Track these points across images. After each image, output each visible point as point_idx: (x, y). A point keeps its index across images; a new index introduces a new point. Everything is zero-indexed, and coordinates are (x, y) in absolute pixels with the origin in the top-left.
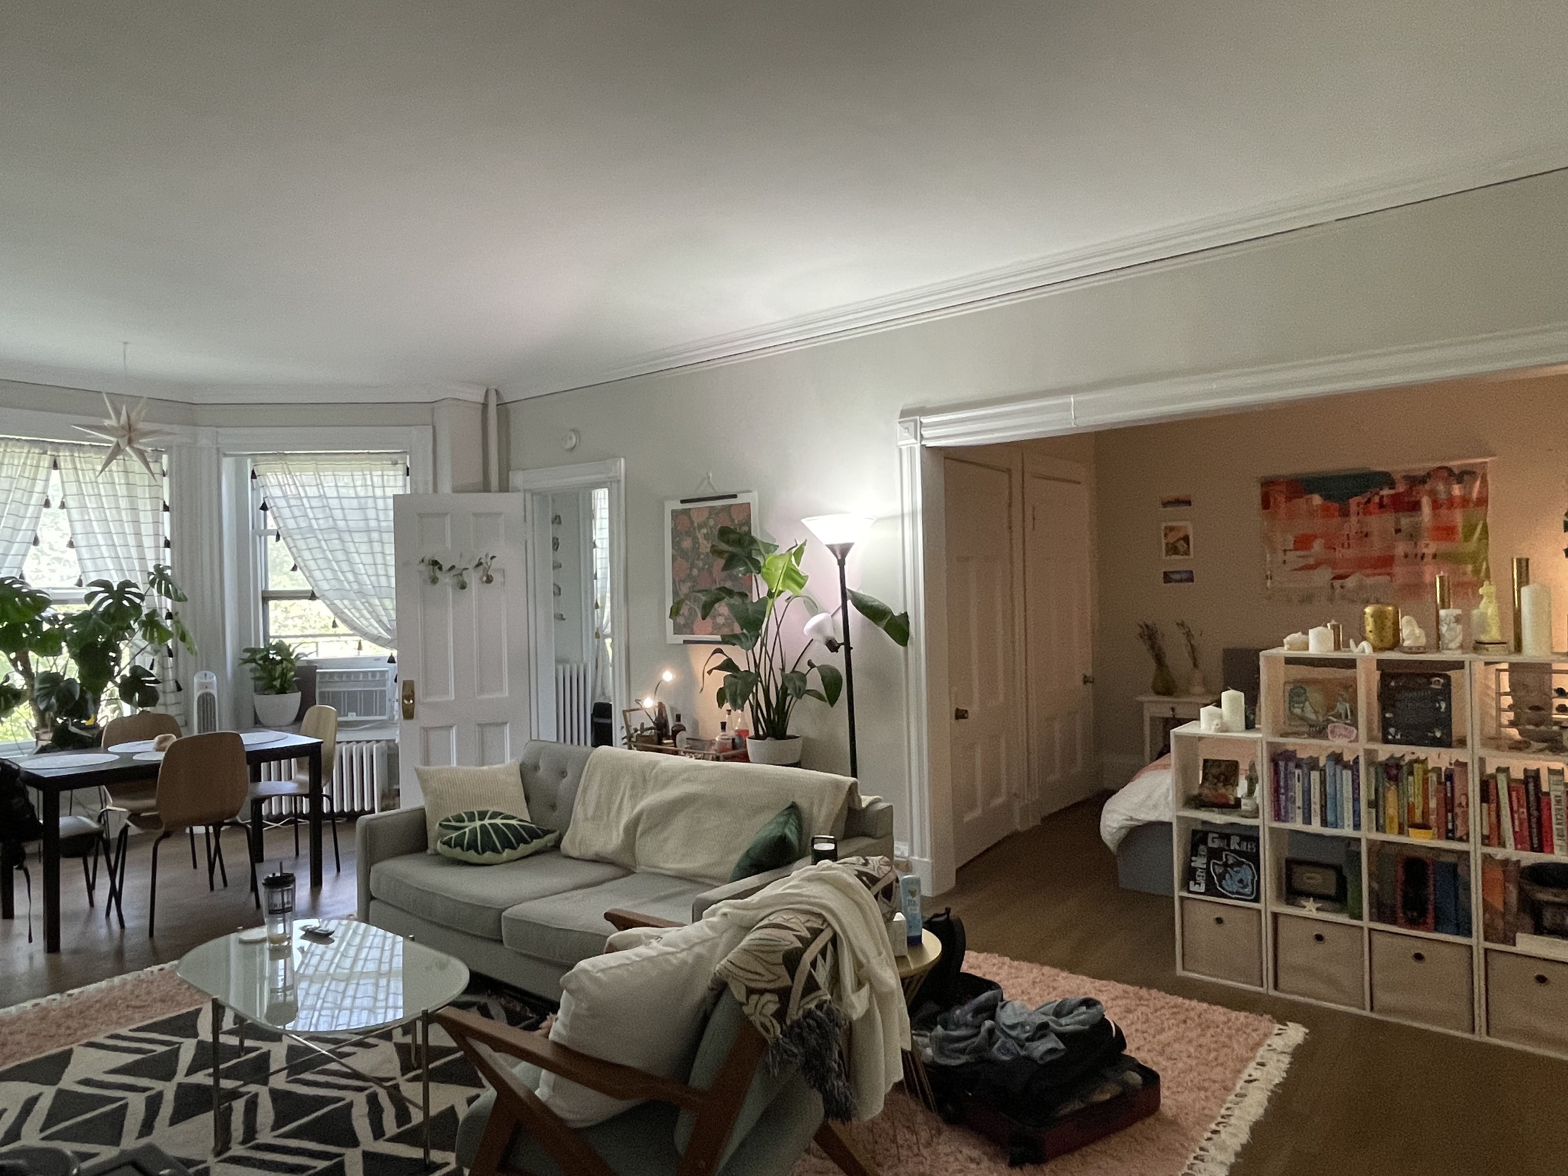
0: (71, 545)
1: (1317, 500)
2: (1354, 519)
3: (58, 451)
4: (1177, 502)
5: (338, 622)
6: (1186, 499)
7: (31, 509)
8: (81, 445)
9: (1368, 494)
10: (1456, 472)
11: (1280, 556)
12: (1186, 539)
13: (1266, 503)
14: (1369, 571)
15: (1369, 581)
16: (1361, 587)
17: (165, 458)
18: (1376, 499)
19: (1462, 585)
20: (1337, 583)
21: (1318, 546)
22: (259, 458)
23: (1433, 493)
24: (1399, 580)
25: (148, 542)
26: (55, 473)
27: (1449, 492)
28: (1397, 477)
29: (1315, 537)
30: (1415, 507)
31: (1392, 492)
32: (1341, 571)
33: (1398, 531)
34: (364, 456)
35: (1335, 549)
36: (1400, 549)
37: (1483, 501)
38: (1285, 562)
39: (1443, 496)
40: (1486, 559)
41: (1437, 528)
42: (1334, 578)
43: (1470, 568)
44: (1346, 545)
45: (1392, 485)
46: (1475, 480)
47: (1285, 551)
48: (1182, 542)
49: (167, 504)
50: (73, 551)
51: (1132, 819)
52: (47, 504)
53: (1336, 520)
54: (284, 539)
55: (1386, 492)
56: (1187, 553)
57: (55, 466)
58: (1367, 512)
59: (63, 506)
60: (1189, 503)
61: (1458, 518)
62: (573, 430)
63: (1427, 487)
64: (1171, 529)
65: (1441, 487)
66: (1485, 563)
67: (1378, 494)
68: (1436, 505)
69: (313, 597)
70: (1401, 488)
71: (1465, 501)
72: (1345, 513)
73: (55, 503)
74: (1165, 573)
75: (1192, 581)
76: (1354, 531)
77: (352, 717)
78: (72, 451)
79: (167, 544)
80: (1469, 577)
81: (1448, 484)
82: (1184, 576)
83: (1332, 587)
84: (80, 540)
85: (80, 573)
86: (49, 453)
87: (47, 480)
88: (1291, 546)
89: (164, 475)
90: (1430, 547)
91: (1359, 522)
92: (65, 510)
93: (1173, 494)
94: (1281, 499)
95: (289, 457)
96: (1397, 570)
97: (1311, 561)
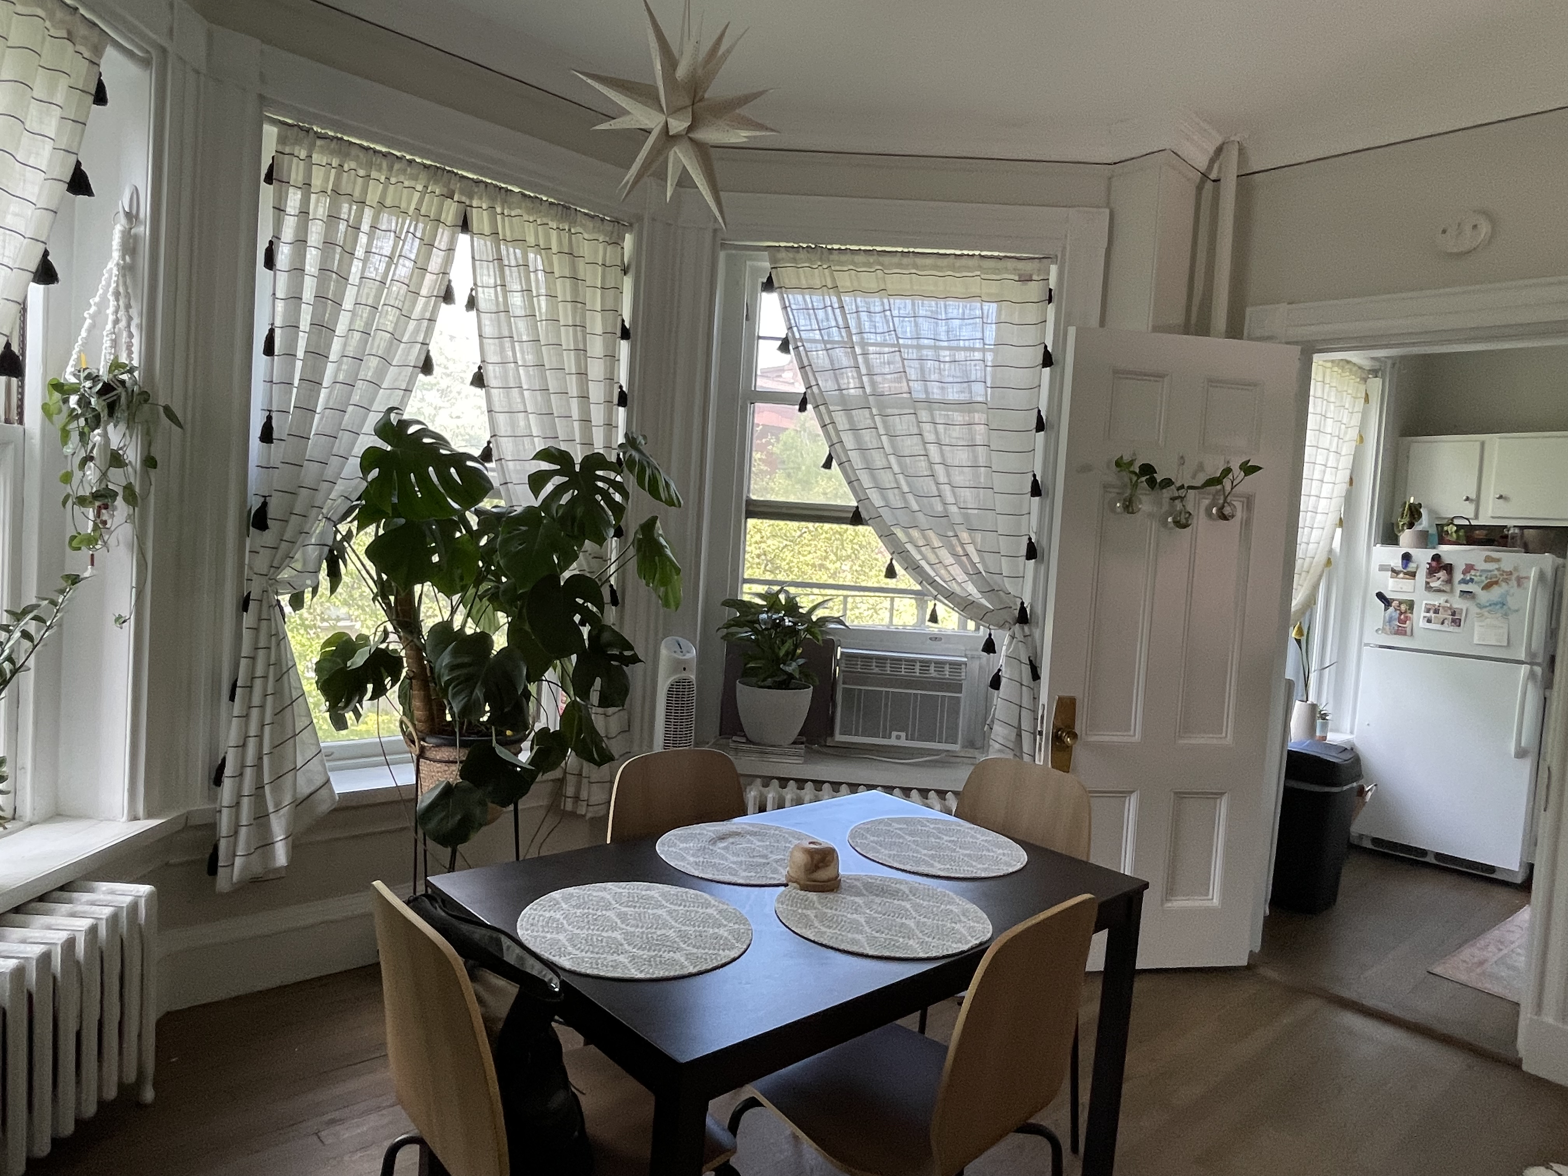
0: (479, 380)
3: (471, 198)
5: (898, 568)
7: (421, 301)
8: (507, 190)
17: (628, 240)
22: (783, 255)
25: (597, 392)
26: (464, 240)
34: (971, 262)
49: (627, 325)
50: (481, 392)
52: (448, 296)
54: (816, 407)
57: (465, 226)
59: (472, 303)
62: (1485, 213)
69: (856, 519)
73: (461, 296)
77: (898, 739)
78: (493, 199)
79: (623, 400)
84: (492, 375)
85: (487, 437)
86: (456, 198)
87: (451, 250)
89: (625, 272)
92: (473, 313)
95: (835, 257)
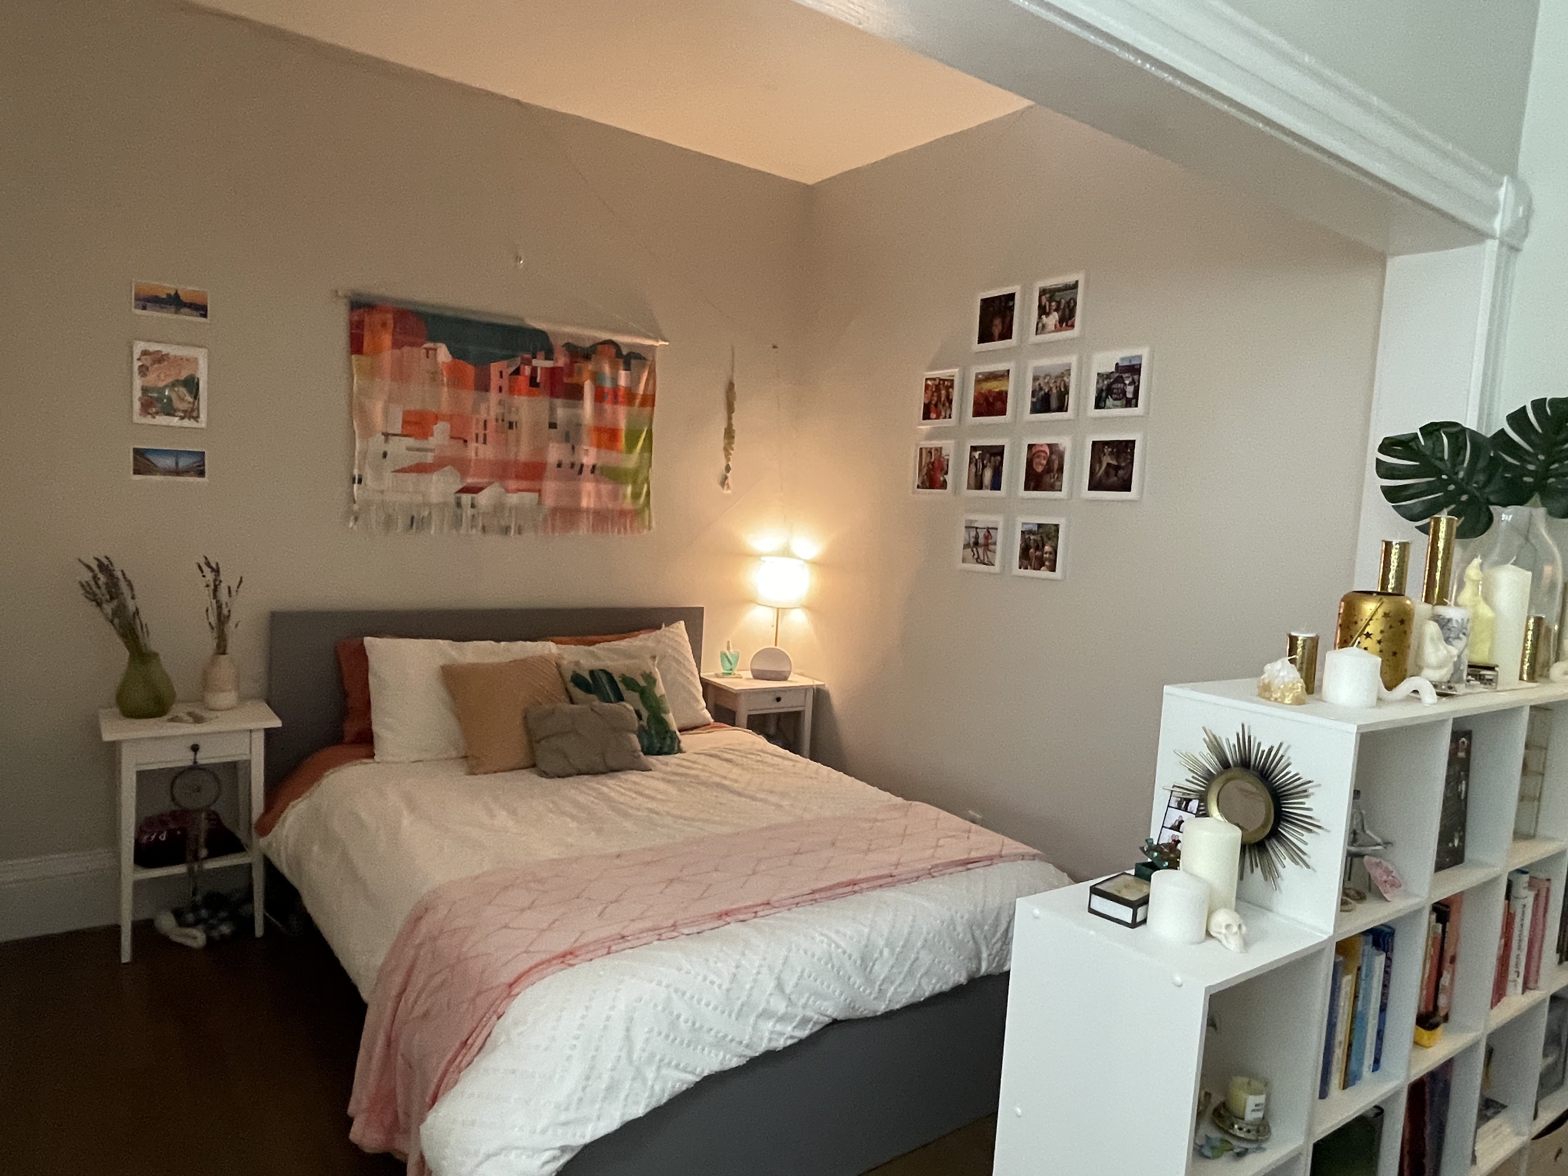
1: (443, 354)
2: (493, 396)
4: (175, 302)
6: (198, 301)
9: (518, 360)
10: (625, 352)
11: (377, 443)
12: (191, 384)
13: (356, 345)
14: (512, 484)
15: (513, 499)
16: (499, 508)
18: (527, 370)
19: (623, 513)
20: (466, 498)
21: (440, 432)
23: (596, 377)
24: (549, 501)
27: (615, 379)
28: (558, 344)
29: (437, 418)
30: (575, 393)
31: (549, 364)
32: (470, 481)
33: (553, 425)
35: (465, 441)
36: (554, 453)
37: (649, 400)
38: (385, 455)
39: (608, 384)
40: (647, 480)
41: (599, 430)
42: (462, 491)
43: (629, 489)
44: (481, 439)
45: (549, 356)
46: (644, 367)
47: (387, 435)
48: (182, 390)
51: (563, 1149)
53: (469, 396)
55: (541, 363)
56: (192, 414)
58: (512, 391)
60: (201, 310)
61: (621, 416)
63: (590, 366)
64: (160, 358)
65: (607, 369)
66: (646, 486)
67: (529, 363)
68: (599, 396)
70: (561, 361)
71: (630, 396)
72: (483, 386)
74: (137, 451)
75: (202, 474)
76: (493, 415)
80: (628, 504)
81: (615, 368)
82: (184, 462)
83: (459, 504)
88: (398, 428)
90: (589, 457)
91: (500, 403)
93: (167, 286)
94: (387, 339)
96: (550, 486)
97: (429, 458)
